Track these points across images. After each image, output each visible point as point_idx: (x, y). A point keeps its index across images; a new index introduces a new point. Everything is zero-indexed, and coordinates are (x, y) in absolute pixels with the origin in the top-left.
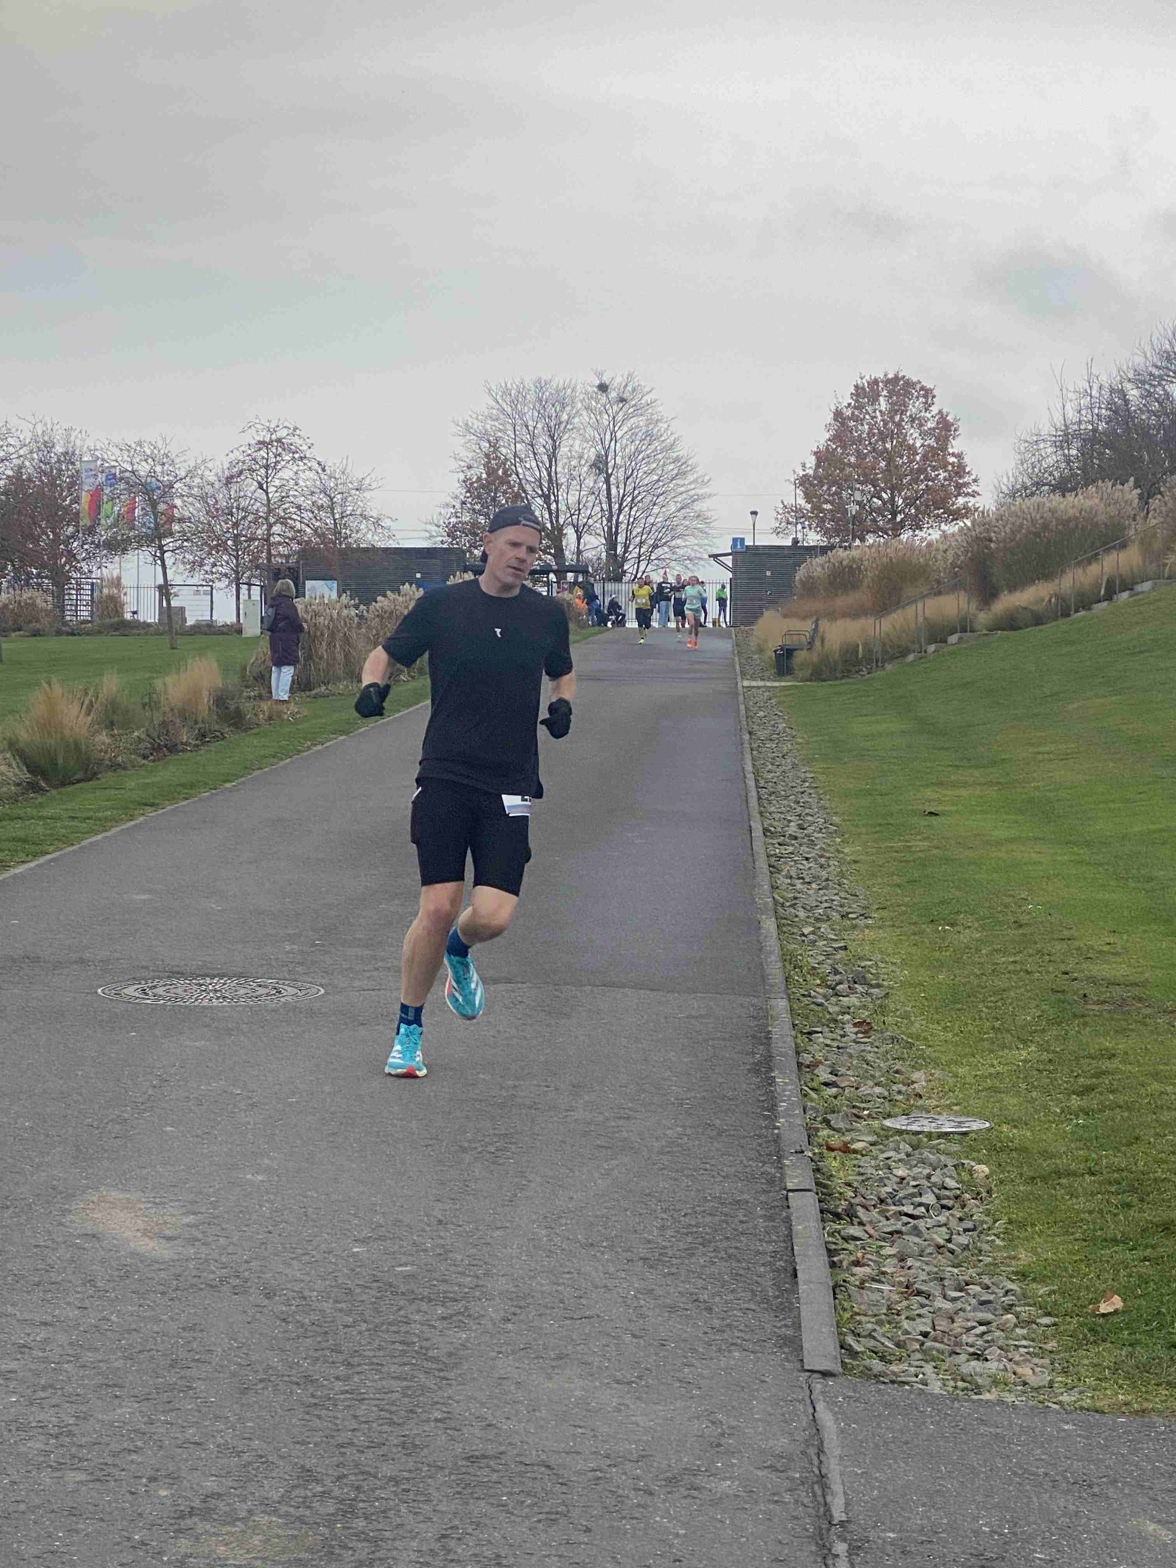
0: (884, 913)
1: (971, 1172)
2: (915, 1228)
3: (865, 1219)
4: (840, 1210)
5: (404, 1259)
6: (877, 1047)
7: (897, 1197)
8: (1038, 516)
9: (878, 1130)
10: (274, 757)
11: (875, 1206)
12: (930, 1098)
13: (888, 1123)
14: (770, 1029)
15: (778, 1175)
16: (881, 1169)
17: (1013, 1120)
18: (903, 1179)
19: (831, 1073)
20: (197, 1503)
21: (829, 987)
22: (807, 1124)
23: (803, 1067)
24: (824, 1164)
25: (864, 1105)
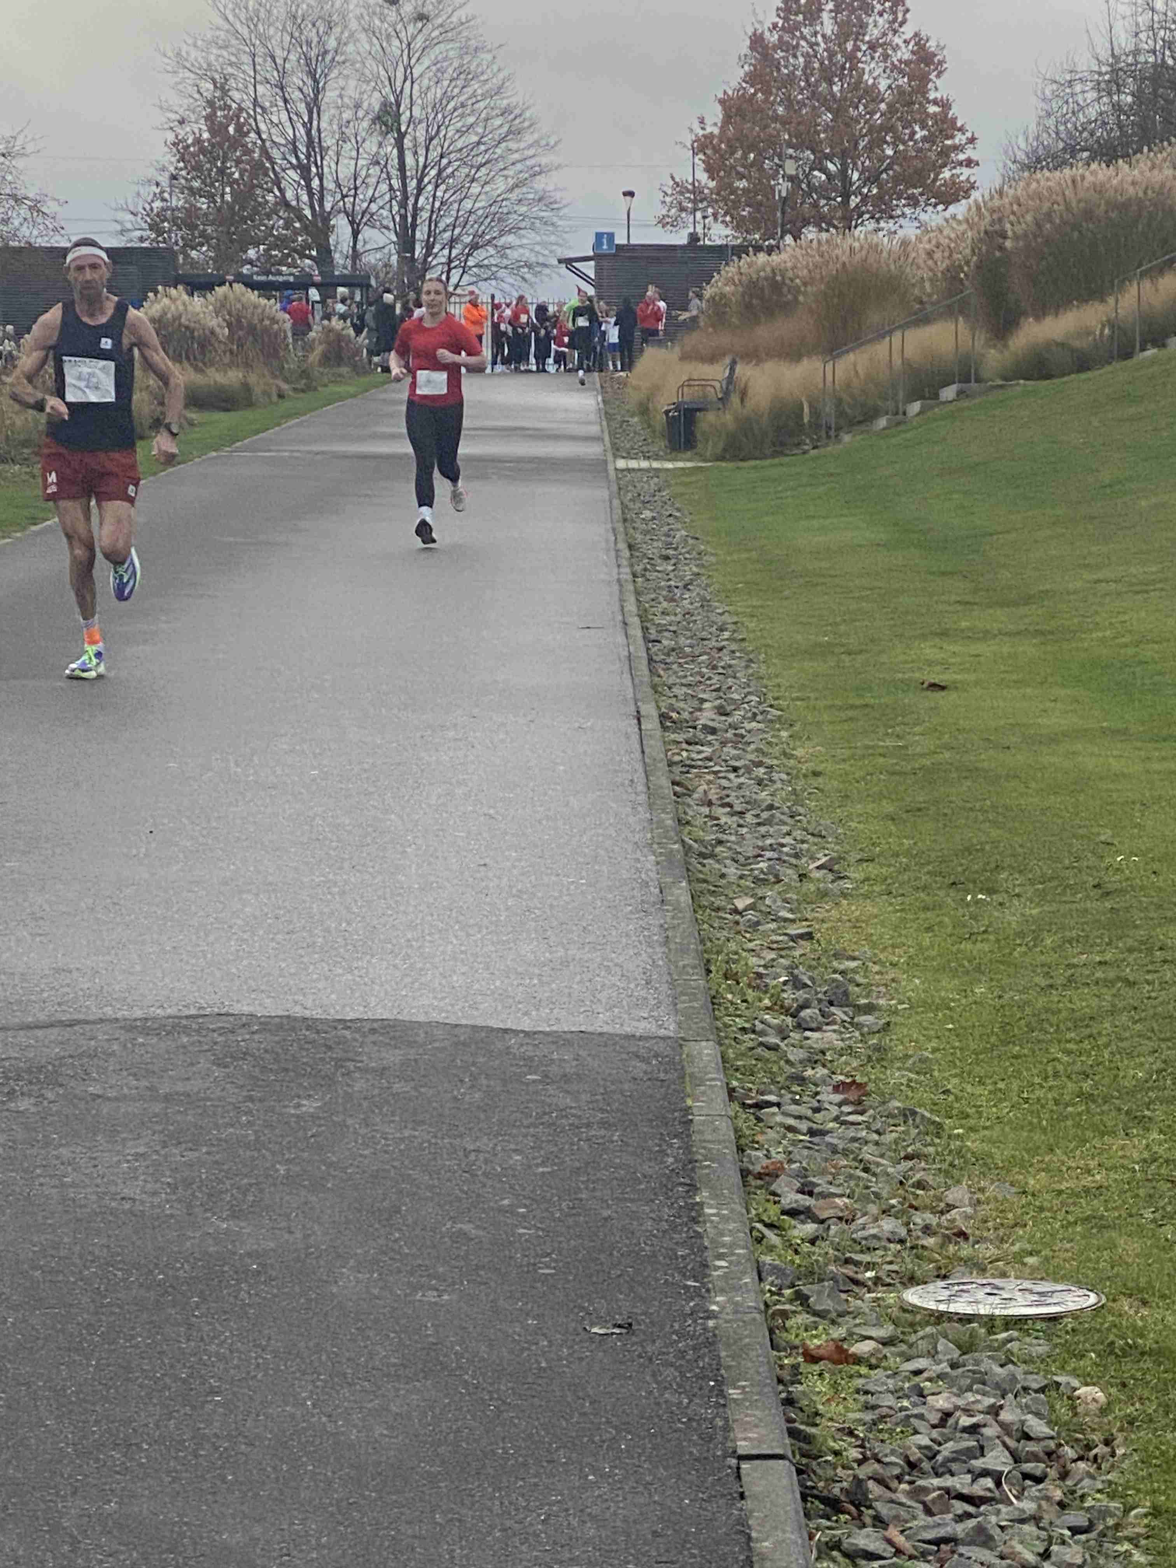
0: (872, 869)
1: (1072, 1401)
2: (980, 1530)
3: (884, 1510)
4: (836, 1491)
6: (878, 1132)
7: (939, 1458)
9: (895, 1312)
11: (899, 1478)
12: (982, 1240)
13: (913, 1296)
14: (689, 1102)
15: (720, 1423)
16: (908, 1397)
17: (1140, 1291)
18: (947, 1415)
19: (801, 1190)
21: (787, 1011)
22: (767, 1305)
23: (750, 1178)
24: (800, 1388)
25: (866, 1258)
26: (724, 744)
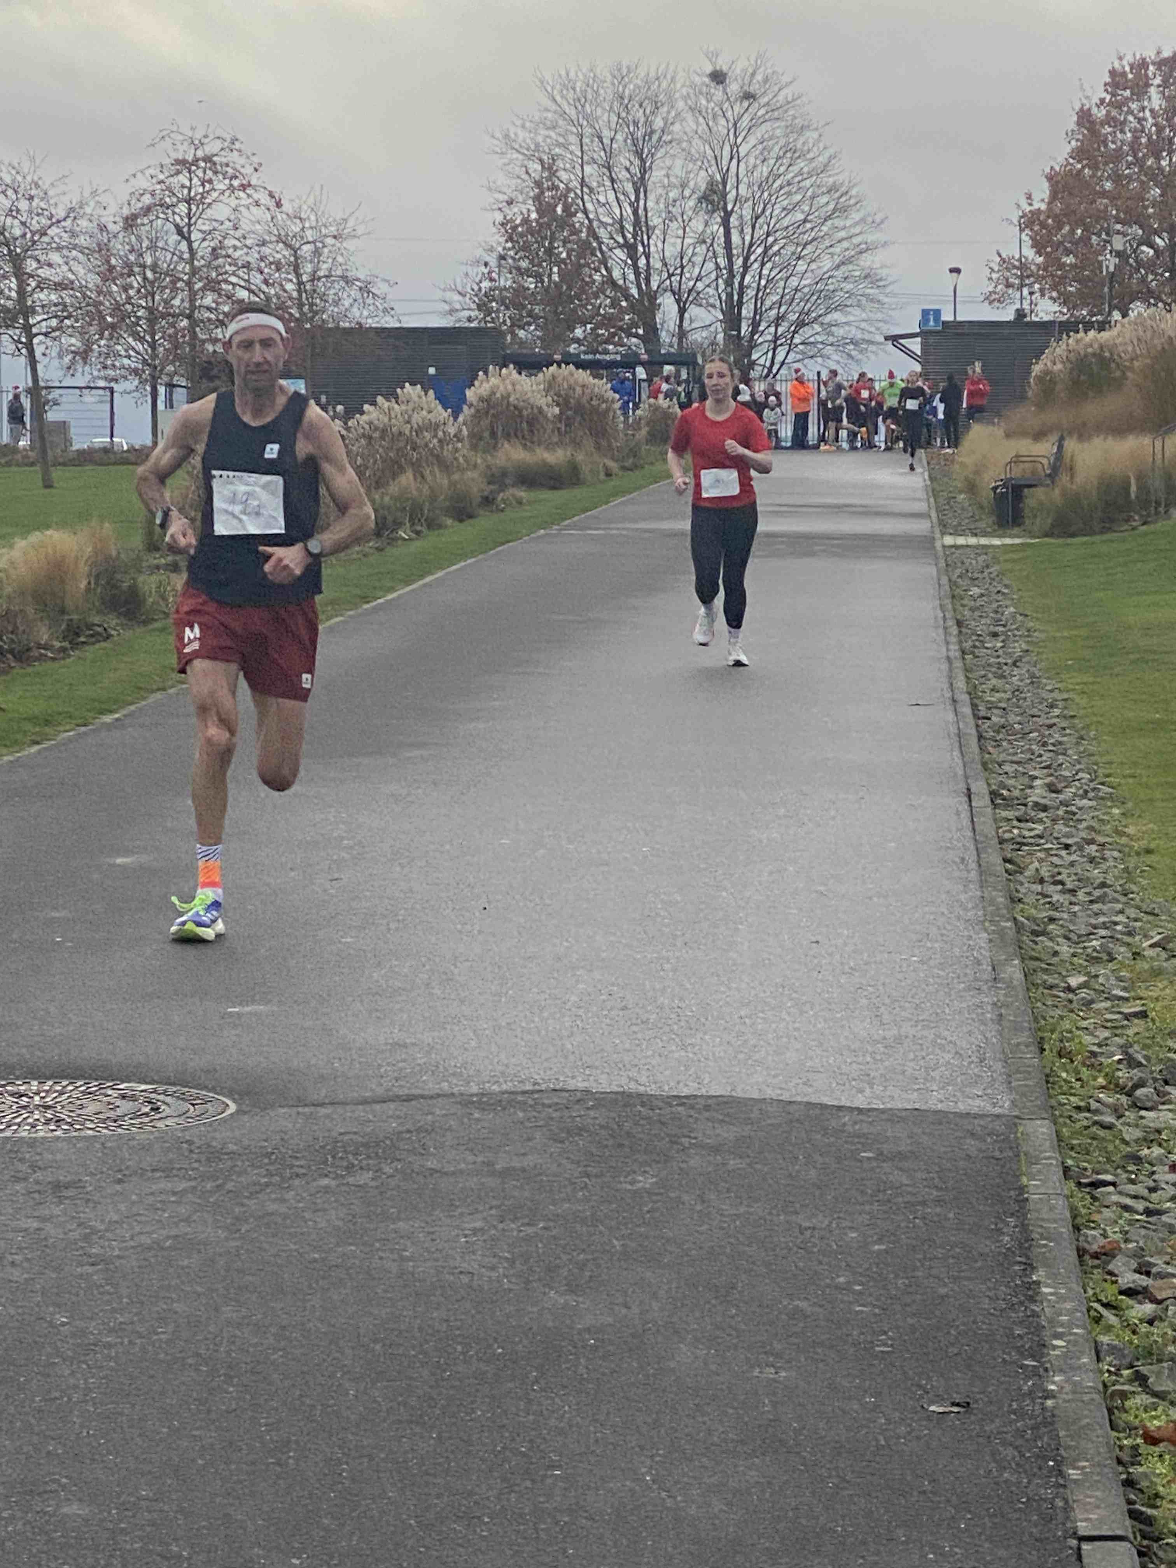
14: (1024, 1180)
15: (1059, 1503)
19: (1138, 1271)
21: (1122, 1090)
22: (1105, 1386)
23: (1087, 1257)
24: (1141, 1469)
26: (1054, 821)
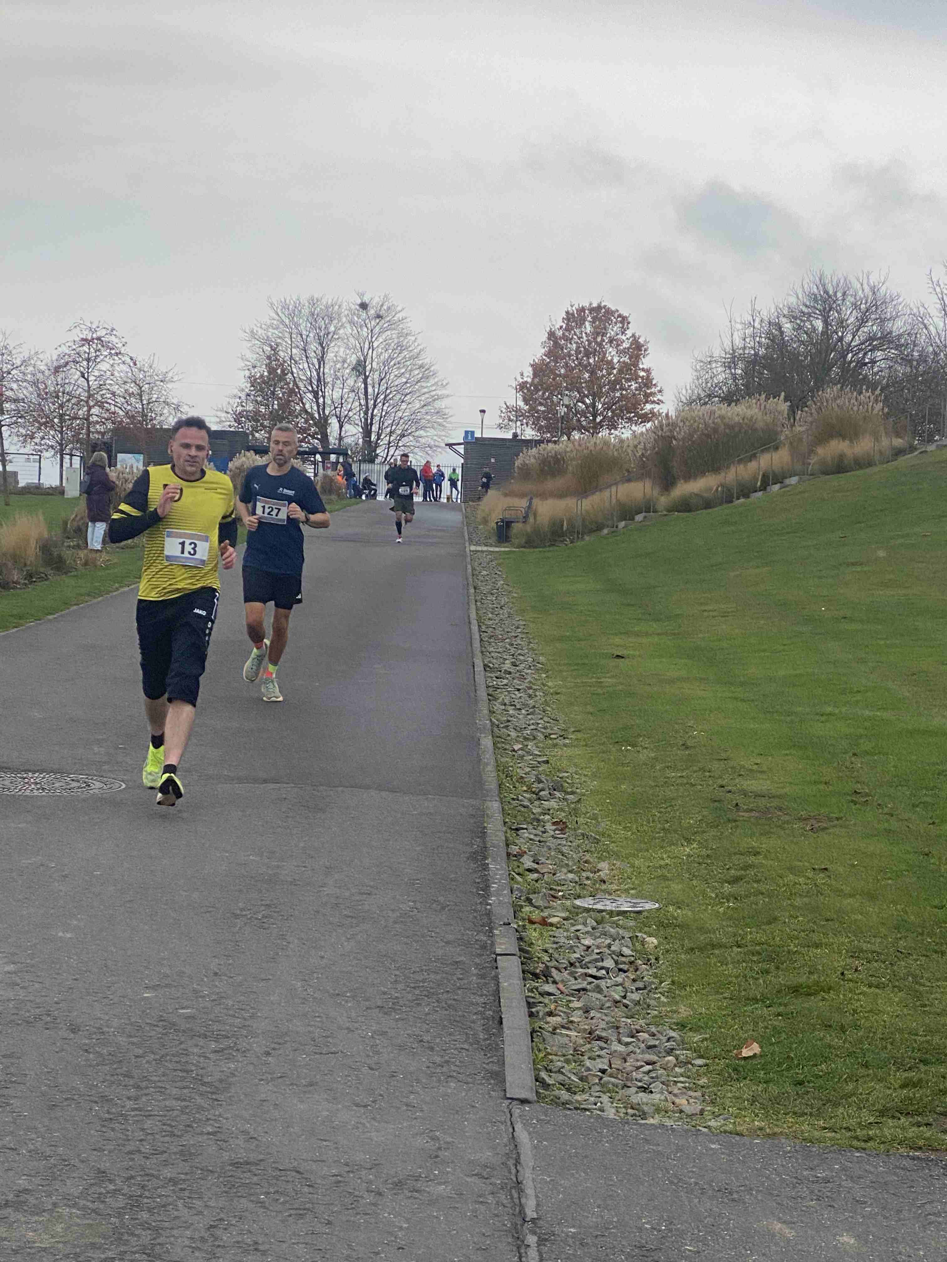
0: (579, 735)
1: (643, 943)
2: (598, 986)
3: (557, 979)
4: (538, 971)
5: (186, 1003)
6: (571, 842)
7: (584, 962)
8: (710, 421)
9: (569, 908)
10: (89, 595)
11: (565, 968)
12: (612, 883)
13: (578, 902)
14: (486, 825)
16: (572, 939)
17: (678, 903)
18: (589, 947)
19: (534, 862)
20: (11, 1197)
21: (533, 793)
22: (513, 902)
23: (511, 856)
24: (526, 933)
25: (559, 888)
26: (513, 679)
